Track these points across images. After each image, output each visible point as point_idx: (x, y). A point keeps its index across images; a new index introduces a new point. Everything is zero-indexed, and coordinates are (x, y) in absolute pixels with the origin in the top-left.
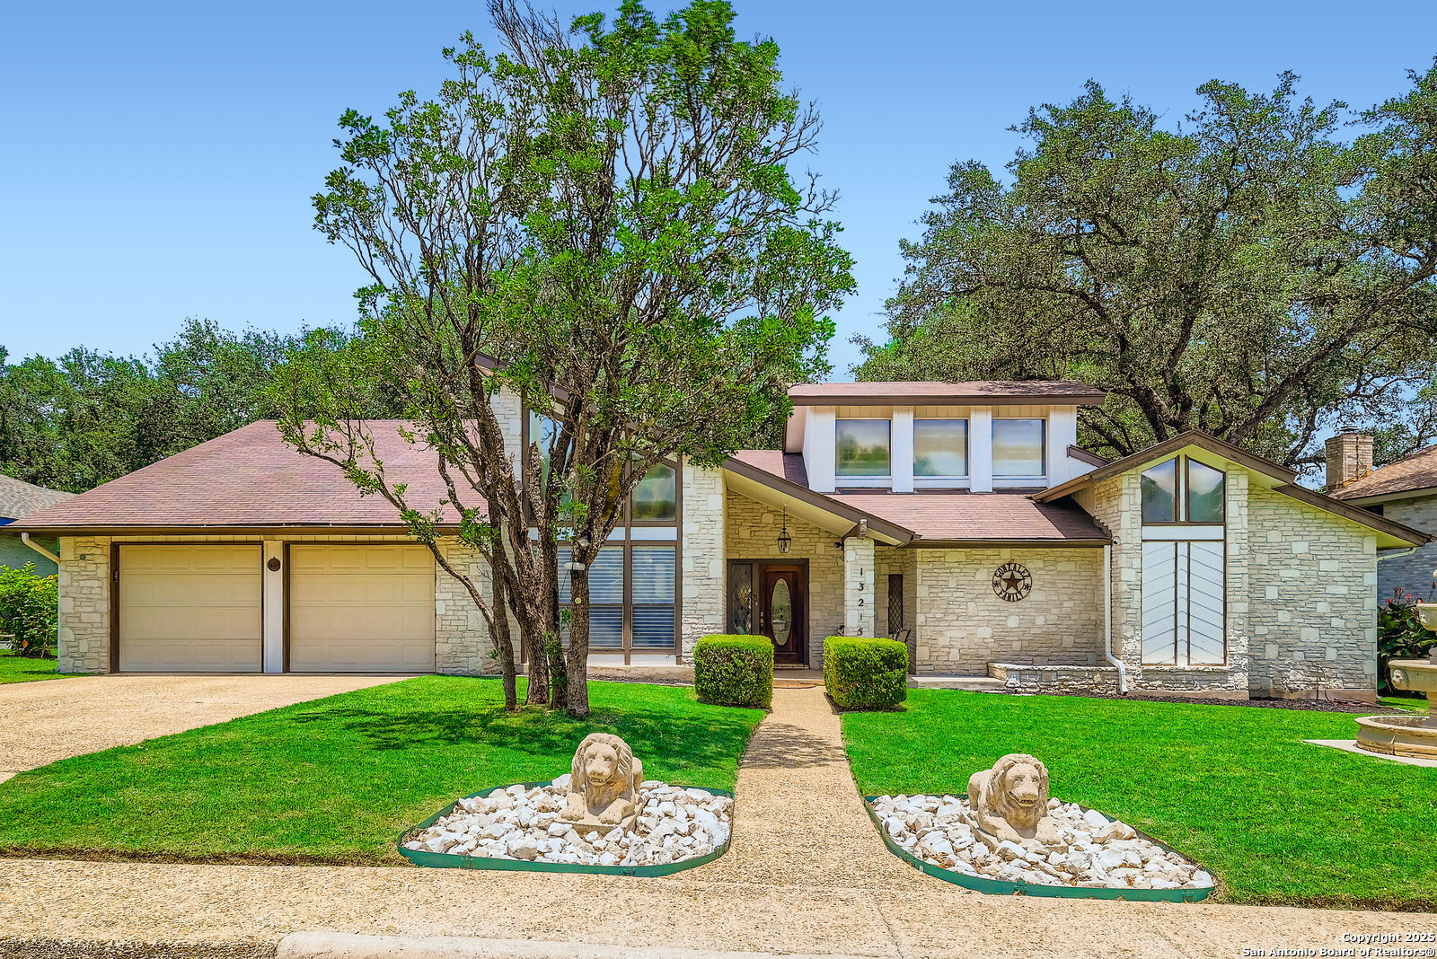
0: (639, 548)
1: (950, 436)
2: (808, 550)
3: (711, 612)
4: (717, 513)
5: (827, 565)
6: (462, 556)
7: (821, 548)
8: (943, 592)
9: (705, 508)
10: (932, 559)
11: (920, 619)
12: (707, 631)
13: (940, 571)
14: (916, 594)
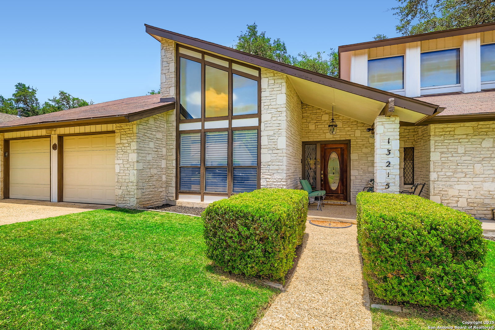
0: (237, 132)
1: (446, 60)
2: (350, 135)
3: (279, 171)
4: (283, 106)
5: (362, 143)
6: (127, 138)
7: (358, 133)
8: (453, 156)
9: (274, 103)
10: (444, 133)
11: (433, 176)
12: (276, 183)
13: (450, 141)
14: (430, 158)
